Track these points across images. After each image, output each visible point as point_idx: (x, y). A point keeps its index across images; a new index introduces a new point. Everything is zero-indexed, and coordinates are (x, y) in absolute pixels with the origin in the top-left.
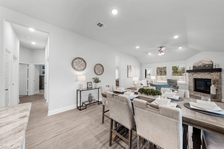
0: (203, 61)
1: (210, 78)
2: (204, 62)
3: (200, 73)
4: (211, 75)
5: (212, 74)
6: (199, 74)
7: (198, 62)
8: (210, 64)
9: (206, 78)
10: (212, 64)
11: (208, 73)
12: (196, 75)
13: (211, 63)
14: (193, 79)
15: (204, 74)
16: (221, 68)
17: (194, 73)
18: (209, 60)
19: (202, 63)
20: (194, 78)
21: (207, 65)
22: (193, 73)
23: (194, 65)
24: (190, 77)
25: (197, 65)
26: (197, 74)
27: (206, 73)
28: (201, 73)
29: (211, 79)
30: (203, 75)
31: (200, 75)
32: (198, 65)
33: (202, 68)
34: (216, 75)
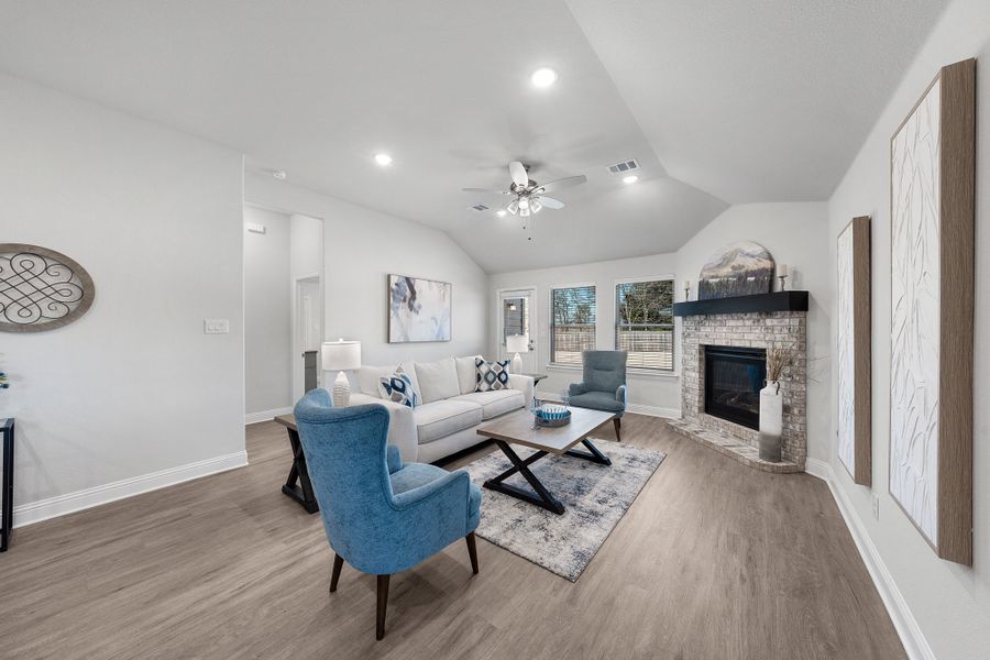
0: (735, 254)
1: (761, 345)
2: (739, 261)
3: (724, 317)
4: (767, 328)
5: (769, 322)
6: (721, 321)
7: (716, 260)
8: (762, 271)
9: (747, 345)
10: (773, 271)
11: (755, 316)
12: (708, 329)
13: (767, 264)
14: (697, 347)
15: (740, 323)
16: (807, 293)
17: (703, 317)
18: (758, 250)
19: (734, 264)
20: (702, 343)
21: (753, 273)
22: (697, 318)
23: (705, 274)
24: (688, 340)
25: (713, 277)
26: (715, 321)
27: (749, 319)
28: (730, 317)
29: (764, 350)
30: (737, 327)
31: (724, 329)
32: (717, 277)
33: (732, 292)
34: (786, 331)
